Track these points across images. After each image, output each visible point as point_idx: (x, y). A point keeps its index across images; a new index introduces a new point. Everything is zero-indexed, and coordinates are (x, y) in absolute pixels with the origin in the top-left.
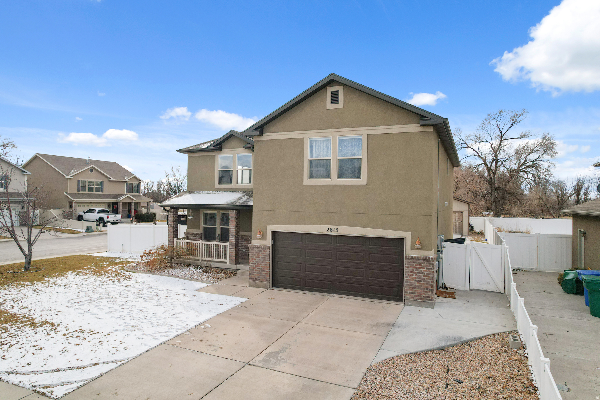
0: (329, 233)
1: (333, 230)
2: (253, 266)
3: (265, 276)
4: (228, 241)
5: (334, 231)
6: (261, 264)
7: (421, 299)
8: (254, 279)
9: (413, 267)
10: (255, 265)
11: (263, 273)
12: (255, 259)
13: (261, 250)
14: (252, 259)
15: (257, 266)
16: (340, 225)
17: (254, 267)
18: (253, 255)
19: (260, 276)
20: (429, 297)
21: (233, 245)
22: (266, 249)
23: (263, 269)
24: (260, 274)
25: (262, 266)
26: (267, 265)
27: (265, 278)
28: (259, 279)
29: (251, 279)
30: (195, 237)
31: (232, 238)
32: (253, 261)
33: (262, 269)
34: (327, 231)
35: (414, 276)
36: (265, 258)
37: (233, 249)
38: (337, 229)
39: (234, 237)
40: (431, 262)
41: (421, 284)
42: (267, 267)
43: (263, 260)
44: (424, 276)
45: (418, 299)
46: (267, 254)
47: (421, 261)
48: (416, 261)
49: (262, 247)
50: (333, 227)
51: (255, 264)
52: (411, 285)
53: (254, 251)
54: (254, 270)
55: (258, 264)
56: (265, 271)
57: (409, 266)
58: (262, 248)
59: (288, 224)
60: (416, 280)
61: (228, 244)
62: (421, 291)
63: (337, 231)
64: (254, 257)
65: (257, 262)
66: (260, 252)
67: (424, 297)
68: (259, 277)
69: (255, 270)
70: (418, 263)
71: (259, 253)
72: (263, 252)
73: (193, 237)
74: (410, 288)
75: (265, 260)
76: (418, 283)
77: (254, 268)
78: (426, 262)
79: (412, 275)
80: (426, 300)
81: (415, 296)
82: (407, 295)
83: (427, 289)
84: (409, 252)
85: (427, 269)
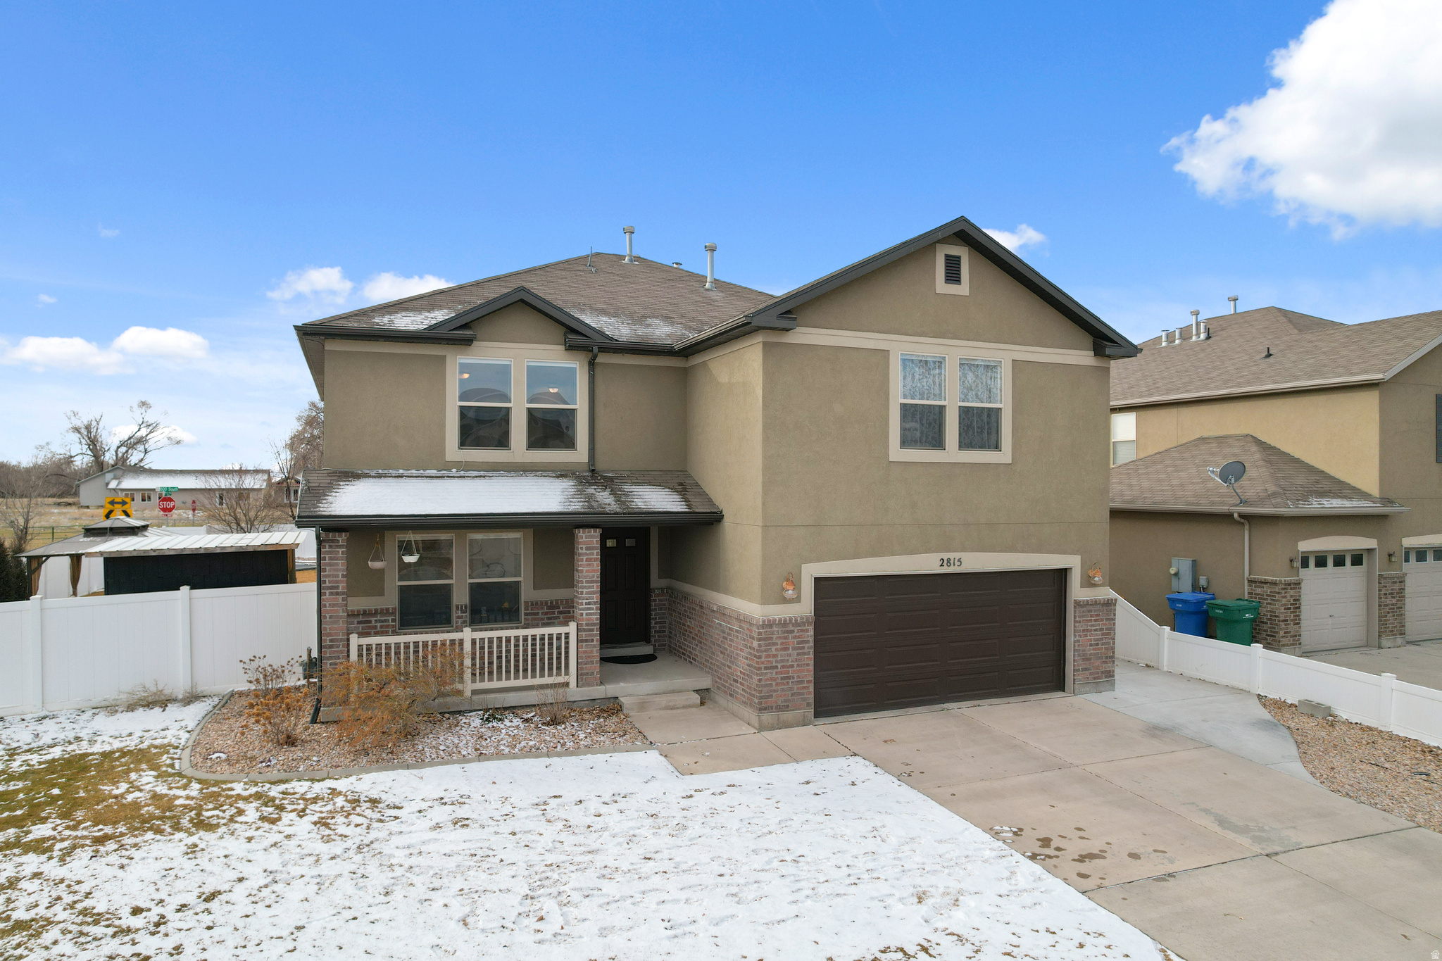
0: (946, 570)
1: (952, 562)
2: (769, 675)
3: (803, 694)
4: (572, 618)
5: (954, 565)
6: (792, 666)
7: (1098, 678)
8: (772, 708)
9: (1087, 620)
10: (775, 671)
11: (798, 688)
12: (775, 656)
13: (793, 629)
14: (768, 656)
15: (781, 673)
16: (964, 550)
17: (774, 675)
18: (769, 645)
19: (790, 698)
20: (1110, 671)
21: (592, 630)
22: (805, 626)
23: (798, 677)
24: (790, 693)
25: (794, 671)
26: (808, 665)
27: (804, 699)
28: (788, 706)
29: (765, 709)
30: (370, 622)
31: (589, 609)
32: (769, 661)
33: (793, 678)
34: (941, 566)
35: (1089, 637)
36: (803, 648)
37: (592, 641)
38: (959, 560)
39: (594, 607)
40: (1113, 607)
41: (1098, 649)
42: (808, 671)
43: (798, 654)
44: (1103, 634)
45: (1094, 679)
46: (808, 637)
47: (1099, 607)
48: (1091, 608)
49: (796, 620)
50: (951, 555)
51: (777, 667)
52: (1084, 655)
53: (773, 634)
54: (774, 683)
55: (783, 667)
56: (802, 682)
57: (1081, 619)
58: (796, 624)
59: (856, 555)
60: (1091, 645)
61: (572, 628)
62: (1098, 663)
63: (959, 563)
64: (773, 650)
65: (782, 661)
66: (790, 636)
67: (1102, 672)
68: (785, 701)
69: (777, 684)
70: (1095, 611)
71: (786, 638)
72: (798, 634)
73: (359, 623)
74: (1083, 660)
75: (805, 654)
76: (1094, 649)
77: (772, 679)
78: (1105, 608)
79: (1086, 636)
80: (1106, 677)
81: (1091, 674)
82: (1079, 675)
83: (1107, 658)
84: (1077, 592)
85: (1107, 620)
